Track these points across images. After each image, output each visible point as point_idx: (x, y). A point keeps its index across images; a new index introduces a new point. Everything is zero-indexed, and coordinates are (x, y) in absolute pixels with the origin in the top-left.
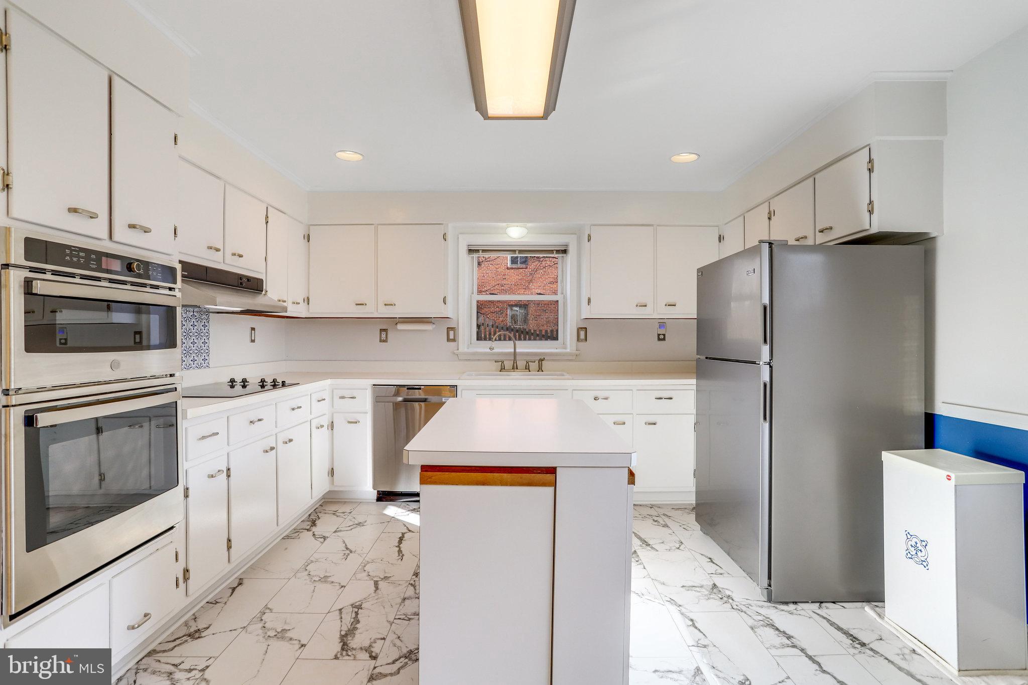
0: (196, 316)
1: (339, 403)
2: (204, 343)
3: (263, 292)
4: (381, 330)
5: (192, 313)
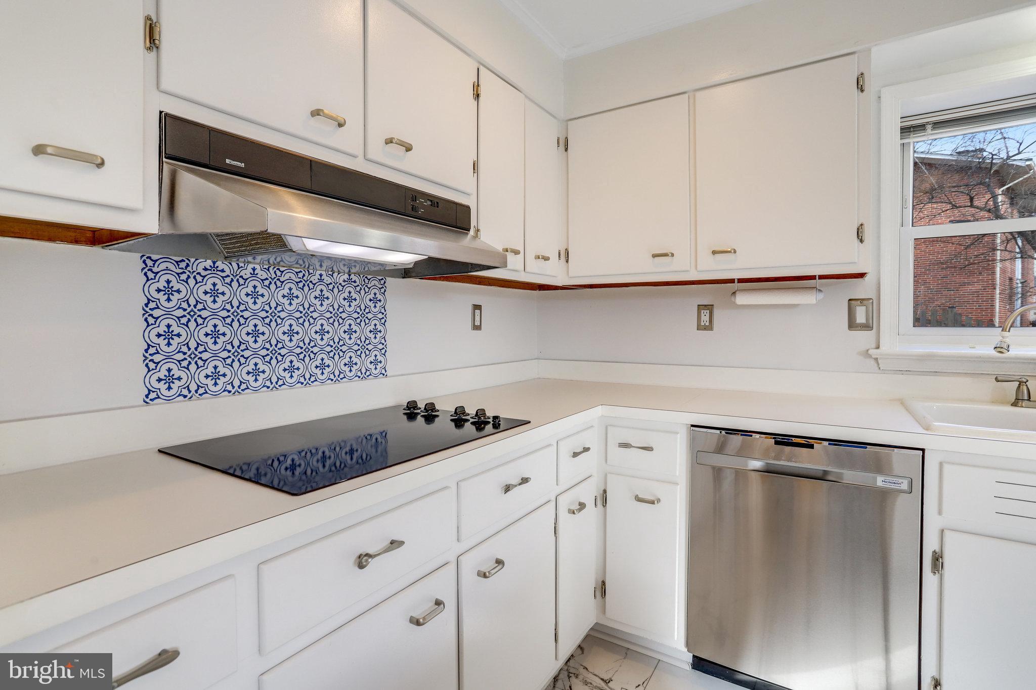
0: (355, 282)
1: (616, 453)
2: (375, 331)
3: (472, 232)
4: (700, 307)
5: (346, 277)
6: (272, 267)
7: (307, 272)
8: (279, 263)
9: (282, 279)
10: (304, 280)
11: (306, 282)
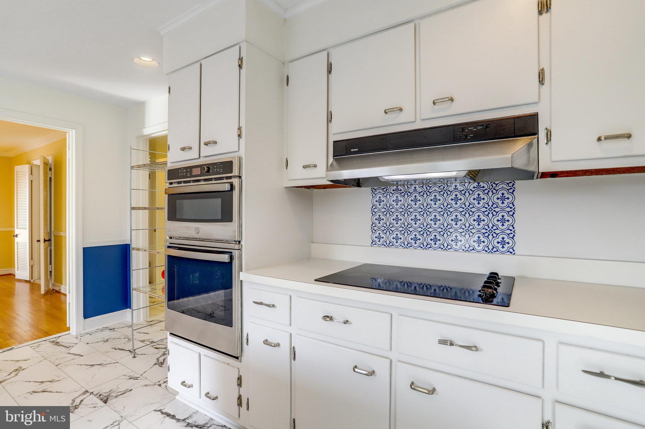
6: (425, 185)
7: (446, 185)
8: (429, 183)
9: (430, 191)
10: (444, 190)
11: (445, 191)
